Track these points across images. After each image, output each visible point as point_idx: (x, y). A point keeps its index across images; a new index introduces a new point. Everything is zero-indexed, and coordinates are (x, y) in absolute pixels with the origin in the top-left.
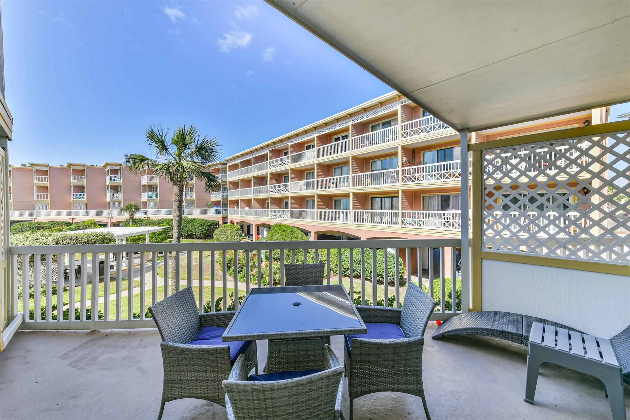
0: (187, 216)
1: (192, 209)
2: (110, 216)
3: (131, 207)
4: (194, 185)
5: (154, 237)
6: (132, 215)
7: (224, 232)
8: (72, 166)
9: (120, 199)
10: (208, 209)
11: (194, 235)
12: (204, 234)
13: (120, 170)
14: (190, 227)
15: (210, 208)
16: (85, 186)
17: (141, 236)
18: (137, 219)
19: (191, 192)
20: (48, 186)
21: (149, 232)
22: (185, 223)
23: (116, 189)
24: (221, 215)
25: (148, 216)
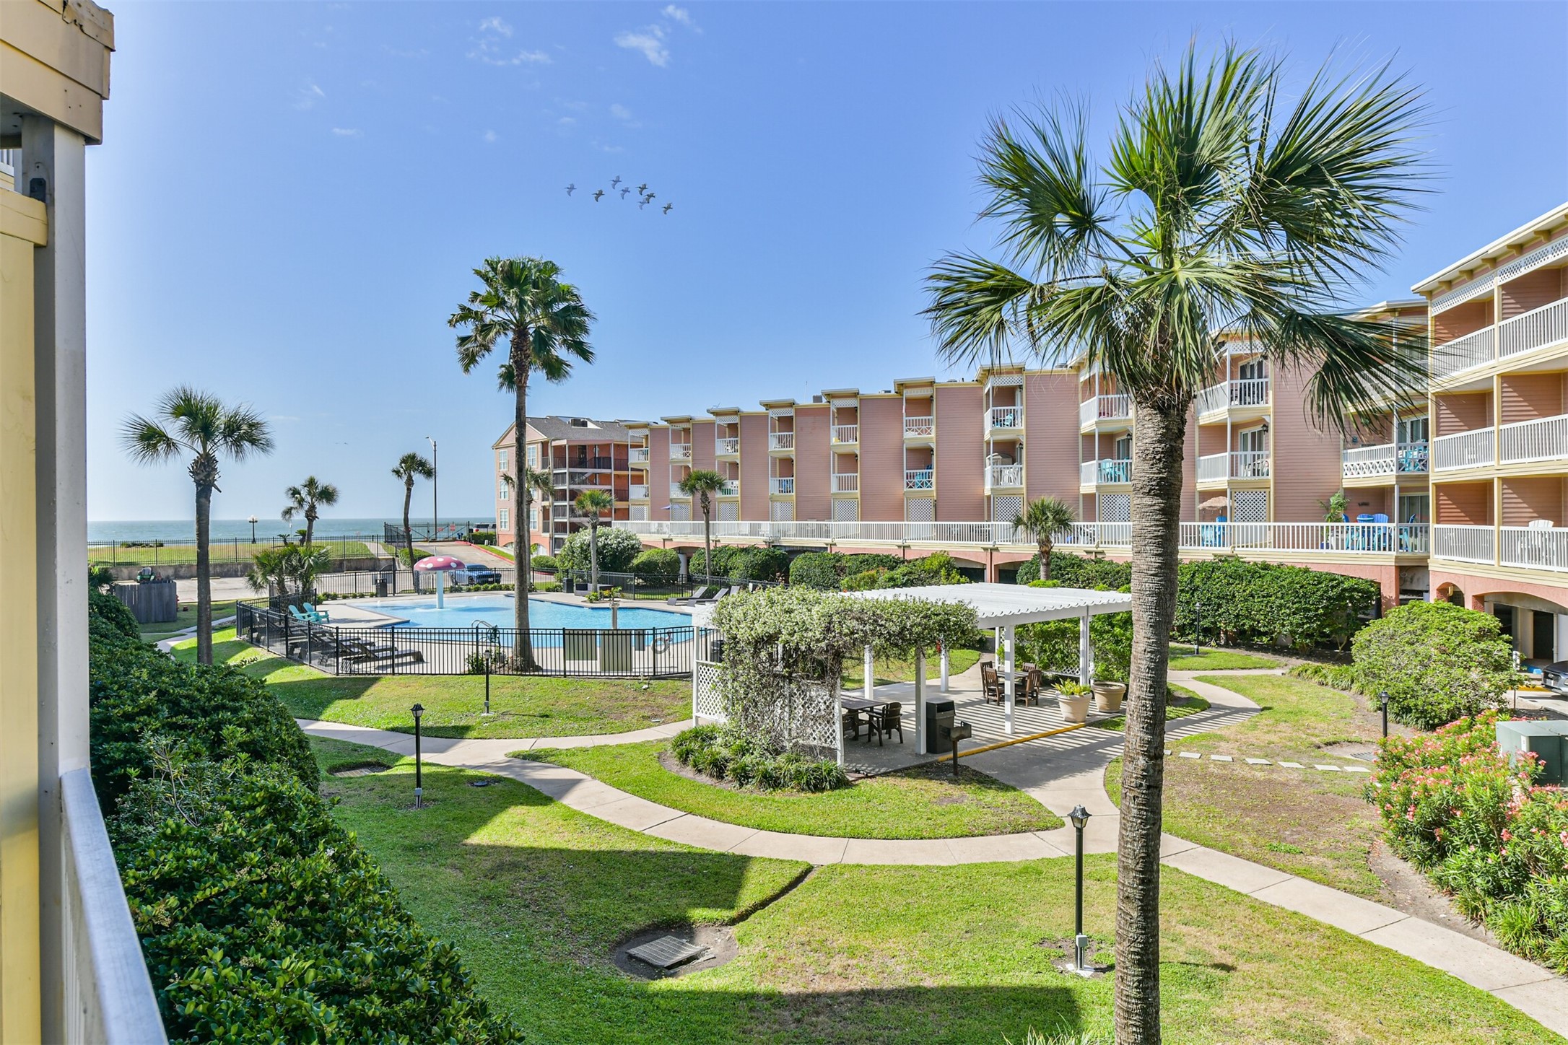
0: (1239, 552)
1: (1258, 524)
2: (989, 545)
3: (1044, 514)
4: (1270, 420)
5: (1108, 632)
6: (1046, 543)
7: (1407, 637)
8: (906, 387)
9: (1018, 485)
10: (1330, 524)
11: (1265, 634)
12: (1310, 636)
13: (1020, 387)
14: (1246, 600)
15: (1339, 520)
16: (934, 446)
17: (1067, 625)
18: (1064, 558)
19: (1256, 453)
20: (858, 453)
21: (1091, 613)
22: (1228, 584)
23: (1008, 451)
24: (1394, 553)
25: (1097, 547)
